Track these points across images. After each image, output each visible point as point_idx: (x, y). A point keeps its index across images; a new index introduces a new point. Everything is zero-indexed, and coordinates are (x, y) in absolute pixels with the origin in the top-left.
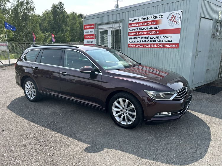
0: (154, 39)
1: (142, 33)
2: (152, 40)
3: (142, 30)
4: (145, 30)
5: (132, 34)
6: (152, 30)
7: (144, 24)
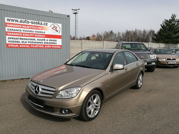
0: (41, 41)
1: (27, 35)
2: (39, 41)
3: (26, 32)
4: (30, 33)
5: (13, 34)
6: (38, 33)
7: (28, 27)
